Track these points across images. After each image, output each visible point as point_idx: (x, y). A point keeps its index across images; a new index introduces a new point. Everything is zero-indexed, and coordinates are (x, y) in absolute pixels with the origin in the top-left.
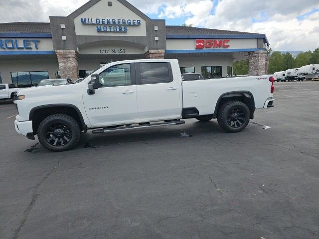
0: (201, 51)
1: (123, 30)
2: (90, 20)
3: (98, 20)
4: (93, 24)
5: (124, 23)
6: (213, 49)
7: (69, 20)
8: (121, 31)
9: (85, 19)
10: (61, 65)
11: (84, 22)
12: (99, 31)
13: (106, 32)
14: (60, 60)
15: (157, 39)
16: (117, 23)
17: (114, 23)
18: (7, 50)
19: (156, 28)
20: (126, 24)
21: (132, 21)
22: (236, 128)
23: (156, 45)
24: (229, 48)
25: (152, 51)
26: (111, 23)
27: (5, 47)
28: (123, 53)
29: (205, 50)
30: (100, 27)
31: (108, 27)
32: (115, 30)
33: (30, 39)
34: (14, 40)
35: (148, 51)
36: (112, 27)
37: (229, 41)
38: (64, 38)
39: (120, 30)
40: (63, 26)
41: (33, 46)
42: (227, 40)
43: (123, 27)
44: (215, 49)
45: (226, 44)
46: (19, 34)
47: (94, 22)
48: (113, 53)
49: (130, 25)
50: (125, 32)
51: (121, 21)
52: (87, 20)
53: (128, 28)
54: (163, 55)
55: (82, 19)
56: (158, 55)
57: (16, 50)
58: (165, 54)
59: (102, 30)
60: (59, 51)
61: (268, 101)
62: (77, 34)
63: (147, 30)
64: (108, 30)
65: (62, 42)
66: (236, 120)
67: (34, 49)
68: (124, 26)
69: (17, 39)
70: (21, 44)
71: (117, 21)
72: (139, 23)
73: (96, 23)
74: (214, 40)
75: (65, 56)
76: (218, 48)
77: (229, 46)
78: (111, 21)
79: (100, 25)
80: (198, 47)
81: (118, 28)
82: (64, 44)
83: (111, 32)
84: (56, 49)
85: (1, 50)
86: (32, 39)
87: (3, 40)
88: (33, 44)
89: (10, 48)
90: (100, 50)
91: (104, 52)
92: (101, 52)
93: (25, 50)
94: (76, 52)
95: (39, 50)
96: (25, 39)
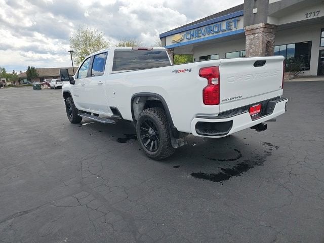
10: (248, 42)
14: (247, 38)
18: (215, 34)
27: (213, 32)
33: (231, 20)
34: (219, 24)
38: (255, 11)
46: (224, 17)
60: (247, 27)
62: (271, 2)
65: (253, 16)
67: (234, 29)
69: (222, 23)
70: (224, 27)
75: (252, 32)
82: (255, 18)
84: (245, 26)
85: (211, 35)
86: (233, 19)
87: (212, 26)
88: (233, 24)
89: (216, 32)
90: (307, 14)
91: (313, 14)
92: (307, 17)
93: (227, 32)
94: (266, 24)
95: (238, 29)
96: (227, 21)
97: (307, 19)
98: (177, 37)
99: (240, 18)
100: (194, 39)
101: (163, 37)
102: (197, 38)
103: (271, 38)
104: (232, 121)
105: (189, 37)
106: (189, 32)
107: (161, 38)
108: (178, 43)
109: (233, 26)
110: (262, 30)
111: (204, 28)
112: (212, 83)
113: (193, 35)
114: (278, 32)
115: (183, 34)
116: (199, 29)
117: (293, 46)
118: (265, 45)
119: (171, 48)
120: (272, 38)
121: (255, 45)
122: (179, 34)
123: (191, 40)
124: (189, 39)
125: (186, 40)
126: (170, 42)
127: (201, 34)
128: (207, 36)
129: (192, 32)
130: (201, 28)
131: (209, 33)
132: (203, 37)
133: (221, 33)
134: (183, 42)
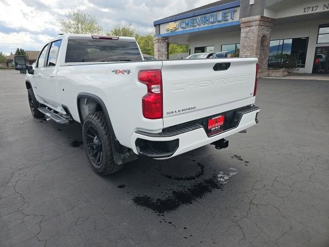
10: (243, 35)
14: (242, 31)
18: (210, 25)
33: (227, 10)
34: (215, 13)
38: (252, 2)
46: (220, 7)
48: (326, 10)
60: (243, 19)
65: (249, 7)
67: (230, 21)
69: (218, 13)
70: (220, 17)
75: (248, 24)
82: (251, 9)
84: (240, 18)
85: (206, 25)
86: (230, 10)
87: (208, 15)
88: (229, 14)
89: (212, 23)
90: (305, 9)
91: (311, 9)
92: (305, 12)
93: (223, 23)
94: (262, 17)
95: (234, 21)
96: (223, 11)
97: (305, 13)
98: (172, 26)
99: (237, 9)
100: (189, 28)
101: (157, 25)
102: (192, 28)
103: (266, 32)
104: (178, 140)
105: (184, 26)
106: (184, 20)
107: (155, 26)
108: (172, 31)
109: (229, 18)
110: (258, 22)
111: (199, 17)
112: (153, 91)
113: (187, 24)
114: (274, 25)
115: (178, 23)
116: (195, 18)
117: (290, 41)
118: (260, 39)
119: (165, 37)
120: (268, 32)
121: (249, 39)
122: (173, 22)
123: (186, 29)
124: (183, 28)
125: (180, 30)
126: (164, 30)
127: (196, 24)
128: (202, 26)
129: (187, 21)
130: (197, 17)
131: (204, 23)
132: (198, 27)
133: (216, 24)
134: (177, 31)
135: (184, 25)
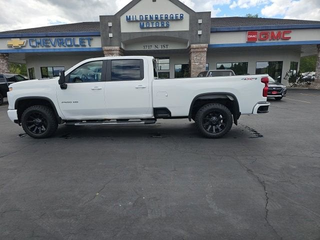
0: (254, 45)
1: (165, 25)
2: (134, 17)
3: (141, 17)
4: (137, 21)
5: (166, 18)
6: (268, 42)
7: (116, 18)
8: (163, 27)
9: (130, 16)
11: (128, 20)
12: (142, 27)
13: (149, 28)
15: (200, 32)
16: (159, 19)
17: (157, 18)
18: (67, 47)
19: (200, 21)
20: (169, 18)
21: (174, 16)
22: (214, 134)
23: (199, 39)
24: (290, 40)
25: (194, 46)
26: (154, 19)
27: (65, 44)
28: (166, 49)
29: (259, 43)
30: (143, 24)
31: (150, 23)
32: (157, 26)
33: (85, 37)
34: (72, 38)
35: (190, 46)
36: (155, 23)
37: (291, 32)
38: (111, 35)
39: (163, 25)
40: (110, 24)
41: (87, 43)
42: (289, 30)
43: (165, 22)
44: (271, 41)
45: (286, 36)
46: (76, 33)
47: (138, 19)
48: (156, 49)
49: (172, 19)
50: (168, 27)
51: (164, 16)
52: (131, 17)
53: (171, 23)
54: (206, 49)
55: (127, 16)
56: (201, 50)
57: (74, 47)
58: (208, 49)
59: (145, 26)
60: (106, 48)
61: (258, 106)
62: (122, 31)
63: (190, 24)
64: (151, 26)
65: (109, 39)
66: (215, 125)
67: (88, 46)
68: (167, 20)
69: (75, 38)
70: (77, 42)
71: (159, 16)
72: (182, 17)
73: (139, 20)
74: (270, 32)
75: (110, 52)
76: (275, 41)
77: (290, 38)
78: (154, 16)
79: (143, 22)
80: (250, 40)
81: (160, 23)
82: (111, 41)
83: (153, 28)
84: (103, 46)
85: (62, 47)
87: (64, 38)
88: (86, 41)
89: (69, 46)
90: (145, 46)
91: (148, 47)
93: (81, 47)
95: (91, 47)
96: (80, 37)
97: (145, 49)
98: (16, 42)
99: (93, 37)
100: (40, 48)
102: (44, 48)
106: (34, 39)
108: (17, 48)
110: (118, 52)
111: (53, 40)
113: (39, 43)
116: (48, 38)
119: (6, 53)
122: (19, 39)
123: (37, 48)
124: (33, 47)
125: (28, 47)
127: (50, 45)
128: (58, 47)
129: (38, 40)
130: (50, 38)
131: (60, 44)
134: (24, 48)
135: (34, 44)
